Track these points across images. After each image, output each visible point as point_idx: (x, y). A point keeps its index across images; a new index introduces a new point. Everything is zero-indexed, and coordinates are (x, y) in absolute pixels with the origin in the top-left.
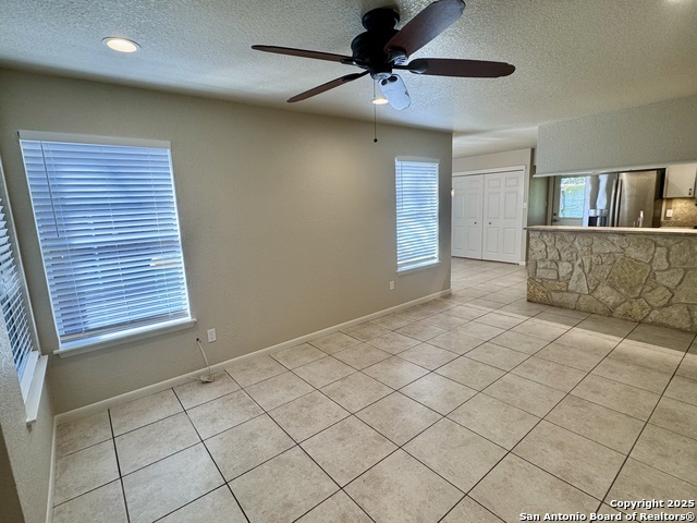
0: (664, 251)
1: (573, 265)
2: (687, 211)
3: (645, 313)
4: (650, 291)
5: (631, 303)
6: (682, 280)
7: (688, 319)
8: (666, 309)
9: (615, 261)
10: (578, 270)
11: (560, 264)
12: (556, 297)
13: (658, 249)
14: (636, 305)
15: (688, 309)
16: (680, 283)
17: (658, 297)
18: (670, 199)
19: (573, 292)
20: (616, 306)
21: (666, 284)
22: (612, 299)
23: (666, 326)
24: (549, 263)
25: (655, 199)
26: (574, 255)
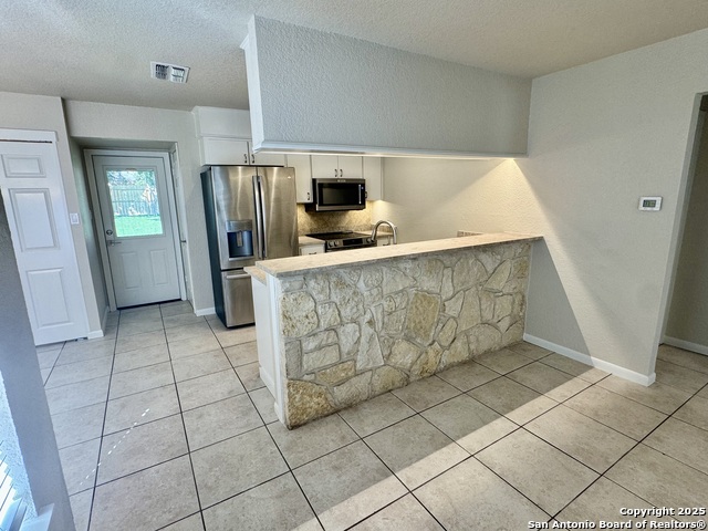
0: (450, 273)
1: (360, 325)
3: (438, 359)
4: (442, 328)
5: (427, 353)
8: (453, 345)
9: (408, 302)
10: (367, 331)
11: (341, 330)
12: (341, 393)
13: (446, 271)
14: (431, 353)
15: (467, 337)
17: (447, 333)
19: (363, 372)
21: (453, 314)
22: (409, 358)
24: (324, 337)
26: (361, 307)
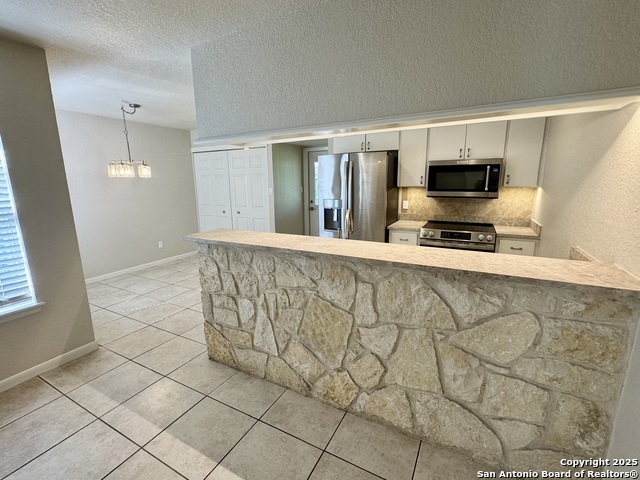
0: (368, 290)
1: (255, 305)
2: (420, 202)
3: (352, 395)
4: (356, 360)
5: (332, 377)
6: (396, 345)
7: (407, 414)
8: (377, 393)
9: (306, 303)
10: (262, 313)
11: (239, 301)
12: (241, 356)
13: (361, 286)
14: (338, 380)
15: (408, 397)
16: (394, 350)
17: (365, 371)
18: (405, 188)
19: (260, 351)
20: (314, 380)
21: (376, 351)
22: (307, 368)
23: (381, 422)
24: (225, 299)
25: (389, 188)
26: (254, 287)
